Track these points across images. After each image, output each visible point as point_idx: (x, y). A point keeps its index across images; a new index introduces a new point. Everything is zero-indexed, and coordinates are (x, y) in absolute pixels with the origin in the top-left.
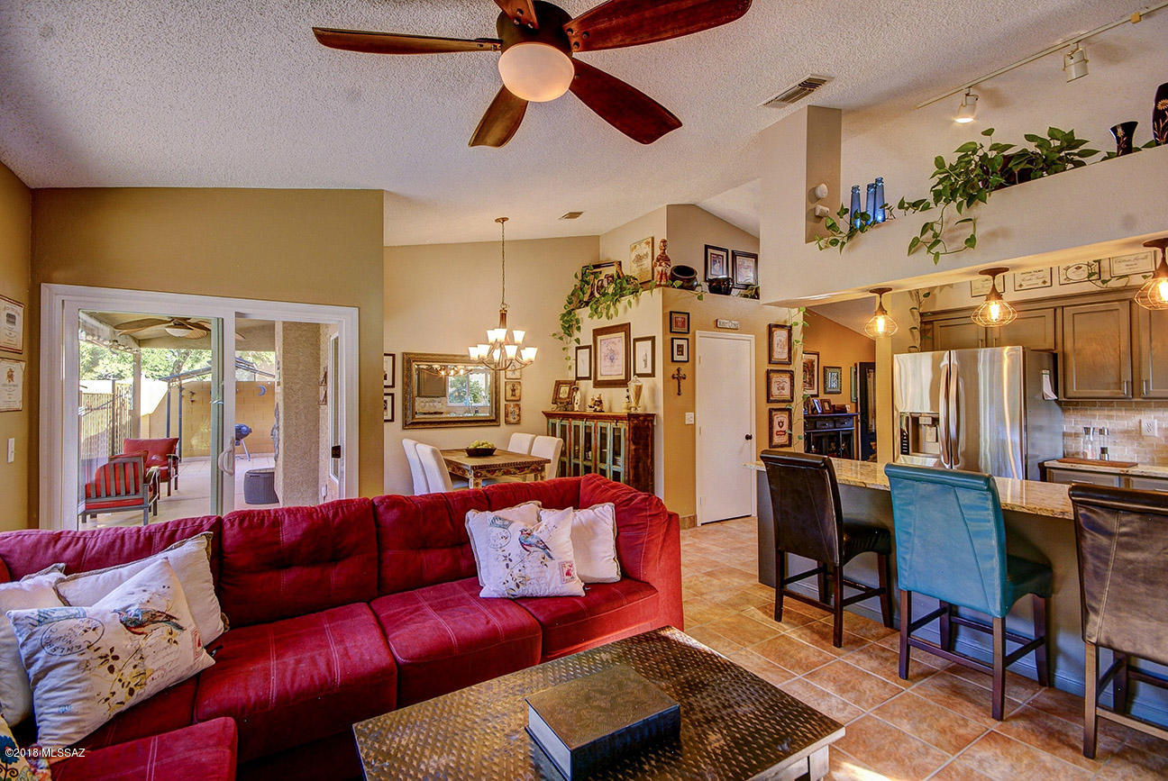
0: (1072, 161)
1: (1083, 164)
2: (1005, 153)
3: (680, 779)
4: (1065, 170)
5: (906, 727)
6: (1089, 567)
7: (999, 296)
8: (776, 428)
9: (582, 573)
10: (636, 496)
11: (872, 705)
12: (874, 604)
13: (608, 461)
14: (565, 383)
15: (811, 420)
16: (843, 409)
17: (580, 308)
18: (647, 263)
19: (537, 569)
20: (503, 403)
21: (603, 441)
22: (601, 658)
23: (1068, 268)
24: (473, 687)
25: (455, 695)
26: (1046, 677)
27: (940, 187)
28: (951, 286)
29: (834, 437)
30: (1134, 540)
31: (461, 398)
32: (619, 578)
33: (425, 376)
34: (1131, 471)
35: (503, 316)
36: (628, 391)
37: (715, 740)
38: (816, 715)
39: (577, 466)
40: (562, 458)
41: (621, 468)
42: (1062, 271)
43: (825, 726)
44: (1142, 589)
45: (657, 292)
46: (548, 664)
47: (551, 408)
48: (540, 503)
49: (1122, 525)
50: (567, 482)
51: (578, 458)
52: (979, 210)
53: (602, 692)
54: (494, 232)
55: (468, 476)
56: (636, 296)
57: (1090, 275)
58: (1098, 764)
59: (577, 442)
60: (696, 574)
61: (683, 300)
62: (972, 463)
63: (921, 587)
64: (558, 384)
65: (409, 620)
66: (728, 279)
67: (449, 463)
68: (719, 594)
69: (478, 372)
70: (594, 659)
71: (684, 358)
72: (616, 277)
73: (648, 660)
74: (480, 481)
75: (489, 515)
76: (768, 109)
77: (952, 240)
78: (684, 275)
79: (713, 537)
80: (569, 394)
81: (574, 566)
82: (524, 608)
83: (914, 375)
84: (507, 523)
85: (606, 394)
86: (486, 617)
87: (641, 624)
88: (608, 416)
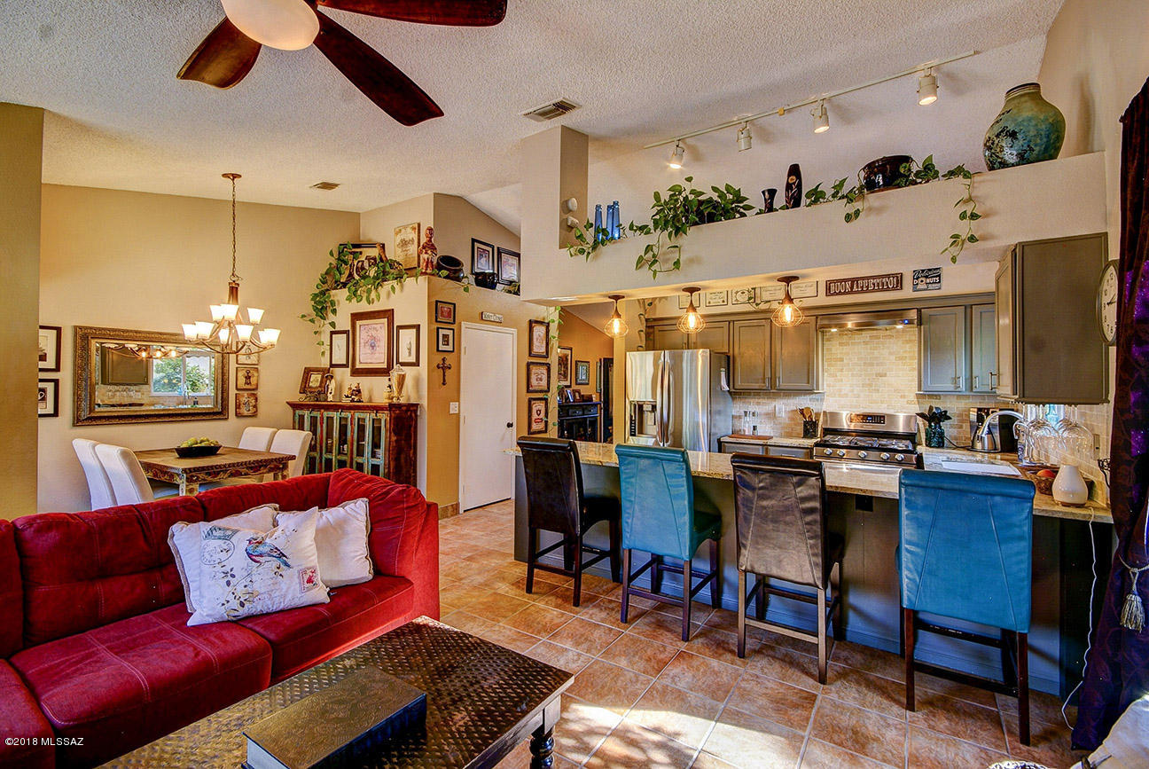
0: (738, 212)
1: (745, 215)
2: (699, 198)
3: (423, 768)
4: (735, 218)
5: (623, 663)
6: (741, 514)
7: (694, 309)
8: (535, 416)
9: (327, 578)
10: (392, 489)
11: (600, 651)
12: (605, 565)
13: (366, 454)
14: (317, 370)
15: (564, 408)
16: (590, 399)
17: (335, 289)
18: (413, 249)
19: (270, 582)
20: (232, 392)
21: (360, 433)
22: (344, 665)
23: (737, 292)
24: (171, 735)
25: (144, 750)
26: (717, 602)
27: (658, 217)
28: (666, 298)
29: (582, 423)
30: (766, 492)
31: (172, 385)
32: (371, 577)
33: (113, 357)
34: (770, 442)
35: (233, 291)
36: (390, 380)
37: (460, 718)
38: (552, 671)
39: (329, 462)
40: (312, 454)
41: (381, 460)
42: (734, 295)
43: (558, 679)
44: (771, 526)
45: (423, 280)
46: (278, 687)
47: (297, 397)
48: (277, 506)
49: (759, 481)
50: (314, 478)
51: (331, 452)
52: (683, 240)
53: (340, 702)
54: (223, 189)
55: (178, 481)
56: (401, 282)
57: (750, 299)
58: (747, 661)
59: (329, 435)
60: (457, 560)
61: (449, 290)
62: (678, 442)
63: (638, 544)
64: (308, 372)
65: (74, 672)
66: (493, 274)
67: (148, 467)
68: (478, 577)
69: (198, 355)
70: (335, 668)
71: (450, 348)
72: (378, 260)
73: (397, 656)
74: (196, 486)
75: (204, 526)
76: (527, 120)
77: (666, 261)
78: (449, 266)
79: (474, 522)
80: (321, 382)
81: (318, 572)
82: (251, 629)
83: (641, 371)
84: (229, 533)
85: (365, 383)
86: (195, 648)
87: (394, 621)
88: (368, 406)
